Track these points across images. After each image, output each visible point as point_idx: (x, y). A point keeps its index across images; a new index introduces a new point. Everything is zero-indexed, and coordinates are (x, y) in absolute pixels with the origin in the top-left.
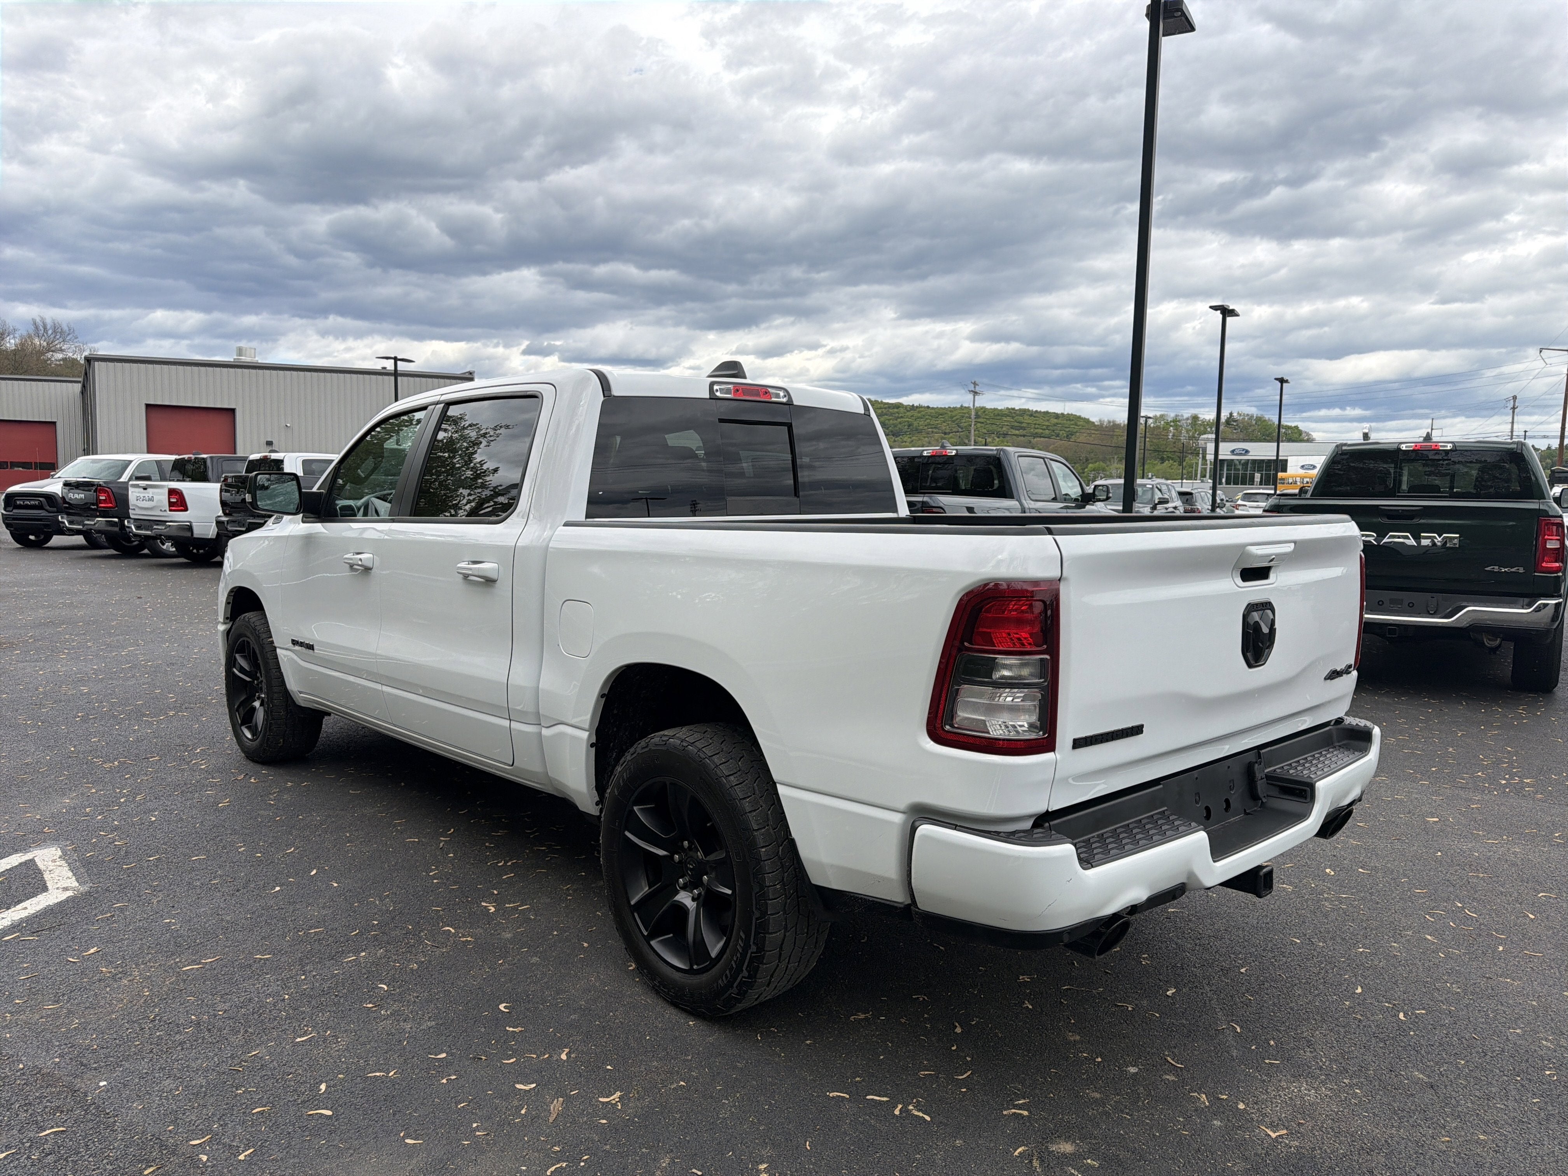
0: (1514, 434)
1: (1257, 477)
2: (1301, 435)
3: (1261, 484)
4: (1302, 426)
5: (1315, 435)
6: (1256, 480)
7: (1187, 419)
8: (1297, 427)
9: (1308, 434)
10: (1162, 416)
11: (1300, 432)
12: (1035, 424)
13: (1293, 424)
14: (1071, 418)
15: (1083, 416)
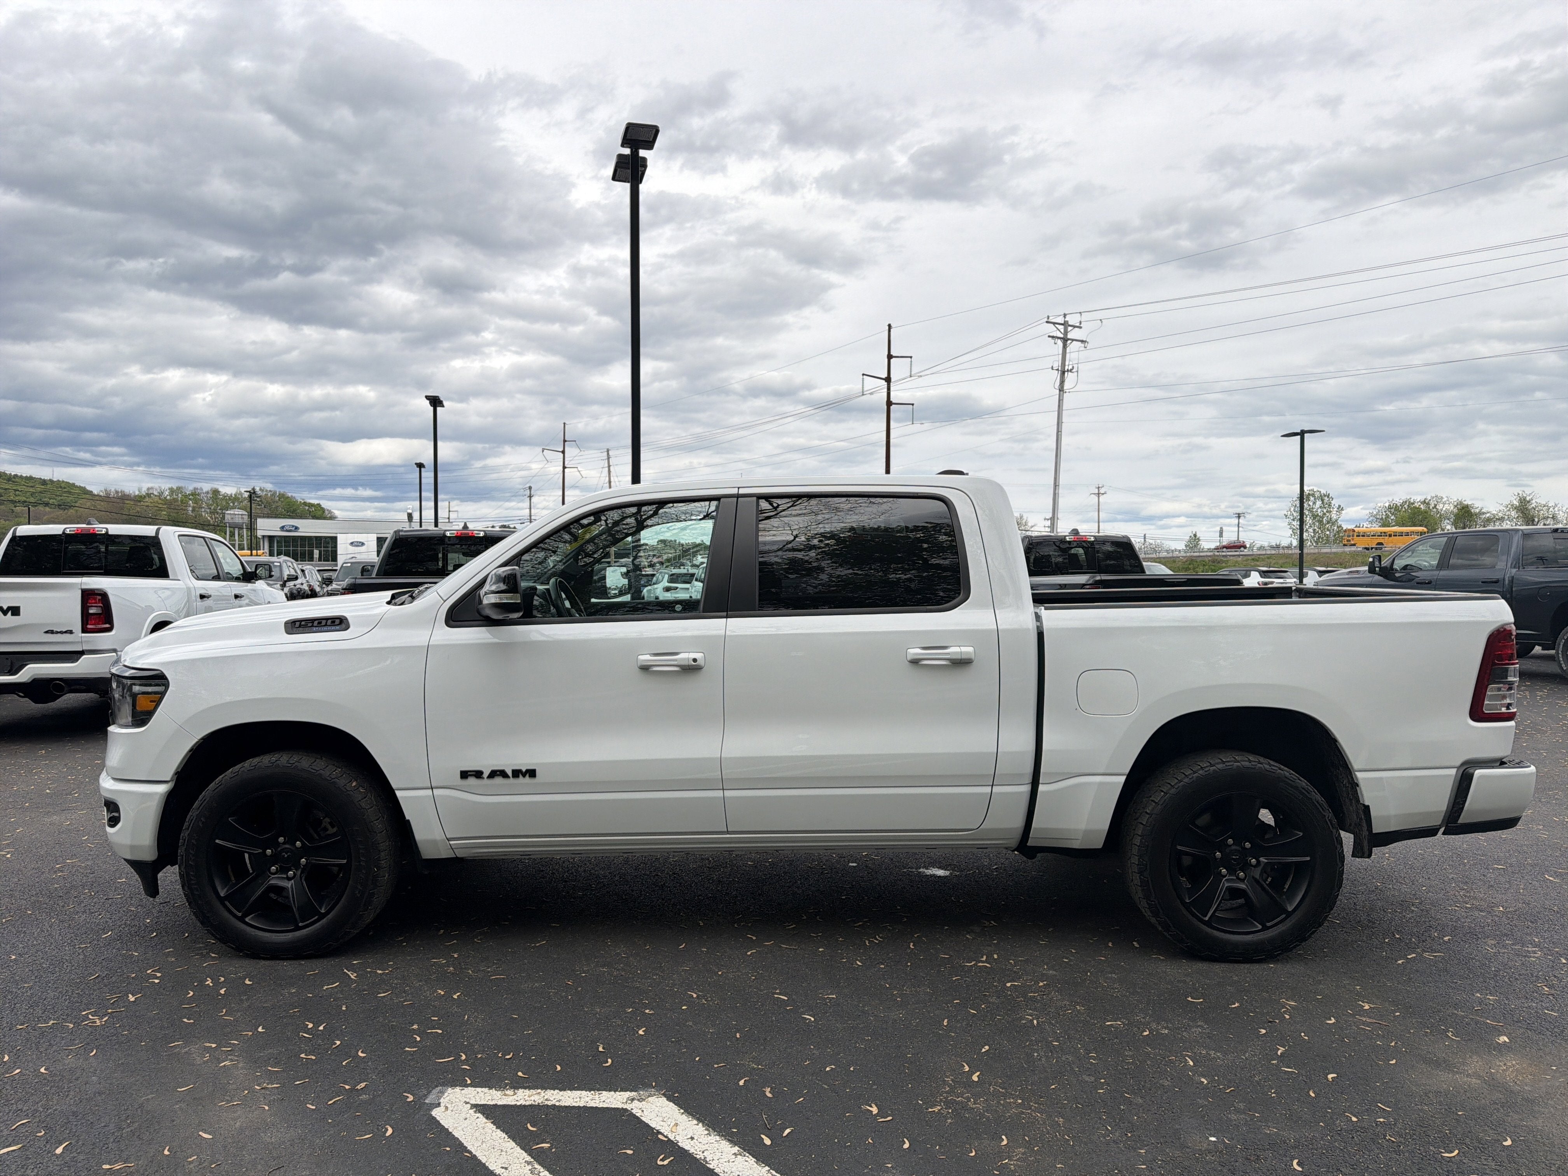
0: (532, 518)
1: (316, 553)
2: (324, 512)
3: (320, 560)
4: (325, 504)
5: (337, 513)
6: (315, 556)
7: (207, 493)
8: (319, 505)
9: (330, 512)
10: (179, 488)
11: (323, 510)
12: (15, 490)
13: (315, 502)
14: (63, 485)
15: (77, 484)
